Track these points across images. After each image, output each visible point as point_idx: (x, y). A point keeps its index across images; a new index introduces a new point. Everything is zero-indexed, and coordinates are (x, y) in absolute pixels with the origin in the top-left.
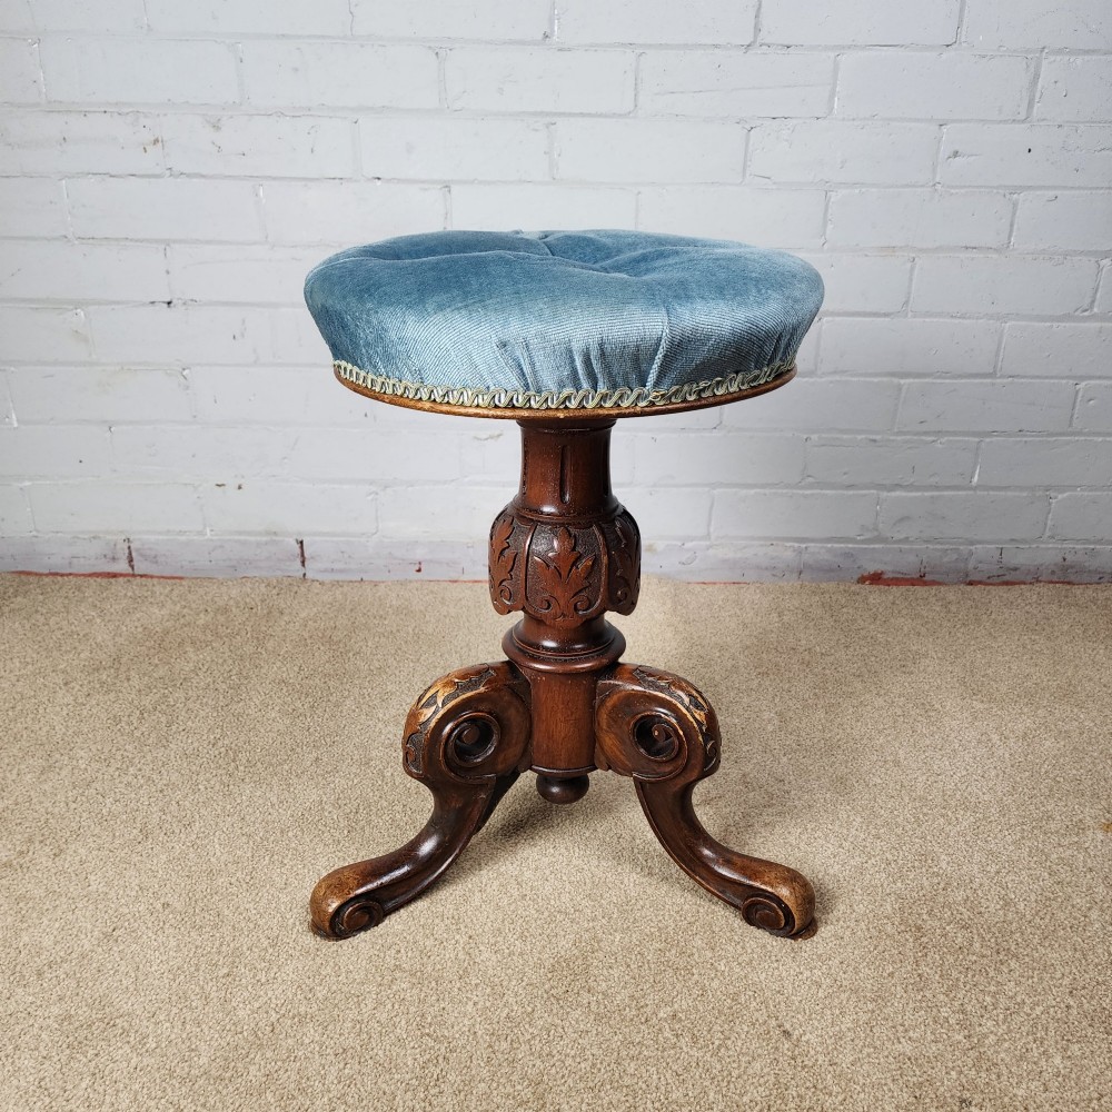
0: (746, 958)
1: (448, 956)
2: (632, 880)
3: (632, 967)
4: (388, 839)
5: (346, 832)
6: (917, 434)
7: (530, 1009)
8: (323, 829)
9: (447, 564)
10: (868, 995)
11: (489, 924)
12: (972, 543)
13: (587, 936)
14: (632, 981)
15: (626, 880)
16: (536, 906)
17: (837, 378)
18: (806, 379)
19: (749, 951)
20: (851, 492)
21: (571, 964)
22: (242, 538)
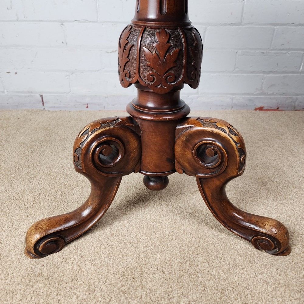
0: (225, 267)
1: (68, 268)
2: (166, 225)
3: (166, 273)
4: (51, 207)
5: (32, 204)
6: (280, 50)
7: (108, 300)
8: (22, 202)
9: (98, 105)
10: (295, 288)
11: (93, 249)
12: (297, 95)
13: (143, 255)
14: (166, 282)
15: (163, 226)
16: (118, 239)
17: (250, 26)
18: (237, 27)
19: (228, 263)
20: (253, 75)
21: (133, 271)
22: (19, 94)
